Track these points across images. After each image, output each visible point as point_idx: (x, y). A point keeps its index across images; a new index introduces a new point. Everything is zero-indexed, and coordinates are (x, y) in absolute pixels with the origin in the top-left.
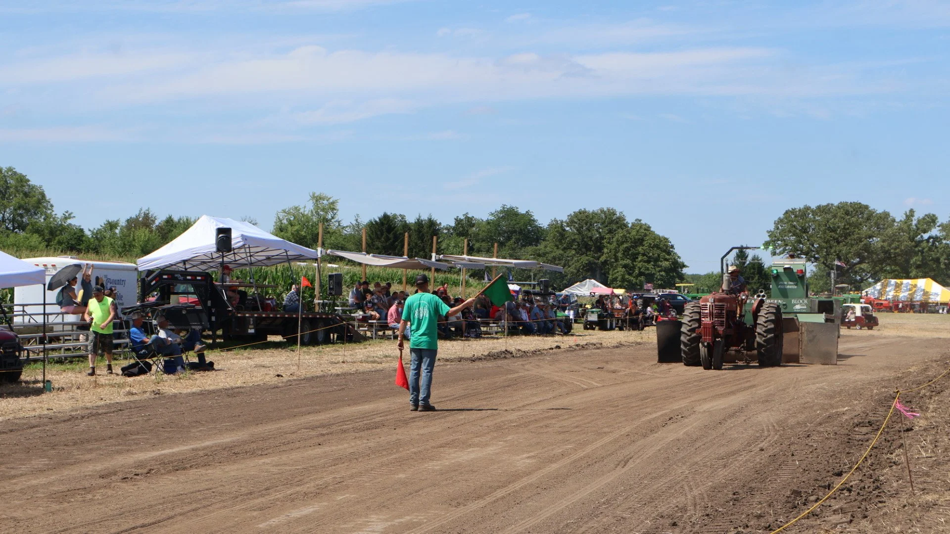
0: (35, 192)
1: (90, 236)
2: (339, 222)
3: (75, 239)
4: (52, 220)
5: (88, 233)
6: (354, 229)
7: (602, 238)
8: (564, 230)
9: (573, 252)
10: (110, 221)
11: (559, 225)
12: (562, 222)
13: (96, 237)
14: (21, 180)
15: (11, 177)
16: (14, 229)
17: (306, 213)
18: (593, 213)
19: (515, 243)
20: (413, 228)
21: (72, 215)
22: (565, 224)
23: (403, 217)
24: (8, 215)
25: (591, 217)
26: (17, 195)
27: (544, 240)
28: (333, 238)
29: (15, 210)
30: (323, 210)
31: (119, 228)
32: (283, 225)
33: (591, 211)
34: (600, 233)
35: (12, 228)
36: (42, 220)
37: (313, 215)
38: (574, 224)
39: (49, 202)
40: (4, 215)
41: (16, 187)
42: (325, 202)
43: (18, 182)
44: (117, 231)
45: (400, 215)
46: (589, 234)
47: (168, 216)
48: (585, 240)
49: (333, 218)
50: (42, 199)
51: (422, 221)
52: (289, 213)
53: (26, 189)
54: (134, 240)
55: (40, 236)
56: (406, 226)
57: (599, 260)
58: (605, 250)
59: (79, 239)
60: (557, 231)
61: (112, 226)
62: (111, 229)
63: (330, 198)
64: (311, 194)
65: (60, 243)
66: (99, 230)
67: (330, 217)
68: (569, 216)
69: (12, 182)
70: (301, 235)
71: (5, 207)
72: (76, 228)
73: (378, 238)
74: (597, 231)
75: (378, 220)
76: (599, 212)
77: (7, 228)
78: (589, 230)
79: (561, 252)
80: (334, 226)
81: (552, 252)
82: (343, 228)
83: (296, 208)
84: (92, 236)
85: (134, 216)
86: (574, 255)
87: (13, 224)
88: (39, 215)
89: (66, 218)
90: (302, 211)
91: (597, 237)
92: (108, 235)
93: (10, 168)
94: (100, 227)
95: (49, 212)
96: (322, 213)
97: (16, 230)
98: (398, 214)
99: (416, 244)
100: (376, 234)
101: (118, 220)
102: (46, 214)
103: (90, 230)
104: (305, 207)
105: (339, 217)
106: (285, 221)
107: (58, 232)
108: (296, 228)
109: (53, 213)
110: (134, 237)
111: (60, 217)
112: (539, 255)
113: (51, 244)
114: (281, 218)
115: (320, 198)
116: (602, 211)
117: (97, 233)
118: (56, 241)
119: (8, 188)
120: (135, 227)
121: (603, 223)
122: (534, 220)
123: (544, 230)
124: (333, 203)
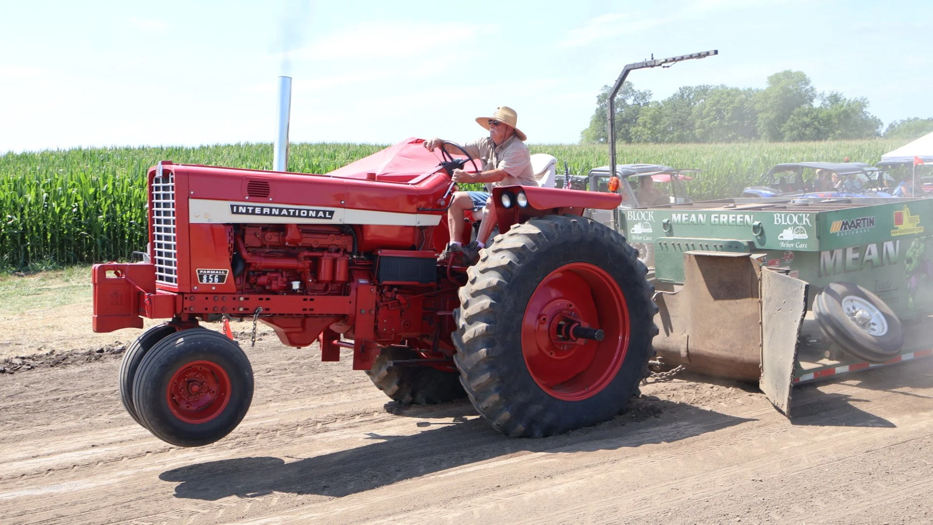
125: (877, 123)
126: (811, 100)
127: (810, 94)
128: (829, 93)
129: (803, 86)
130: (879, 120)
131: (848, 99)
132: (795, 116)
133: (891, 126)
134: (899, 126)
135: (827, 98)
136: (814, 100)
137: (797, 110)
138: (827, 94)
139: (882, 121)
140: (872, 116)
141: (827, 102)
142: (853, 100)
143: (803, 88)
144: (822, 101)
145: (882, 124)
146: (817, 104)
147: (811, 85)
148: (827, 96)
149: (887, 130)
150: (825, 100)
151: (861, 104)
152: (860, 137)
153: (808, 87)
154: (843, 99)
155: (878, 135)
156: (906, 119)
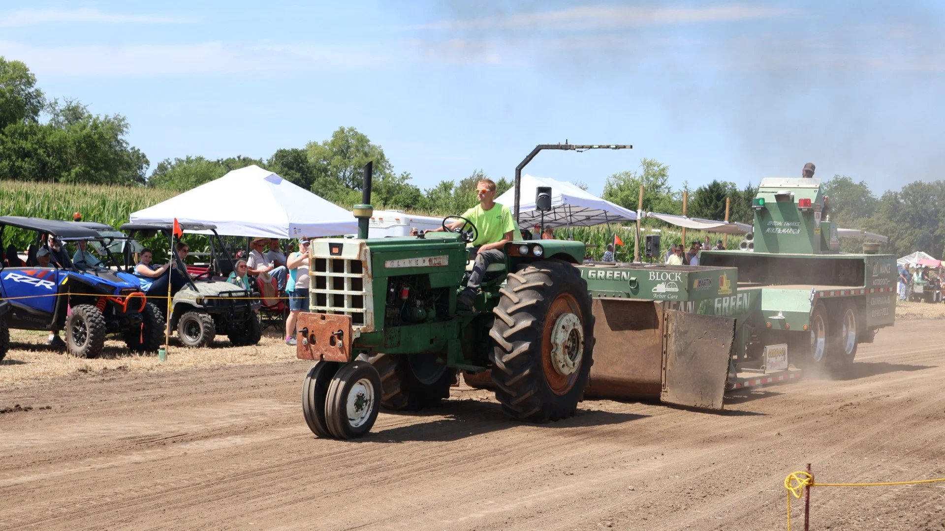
0: (374, 152)
1: (426, 196)
2: (670, 188)
3: (411, 198)
4: (390, 179)
5: (424, 193)
6: (683, 196)
7: (937, 211)
8: (898, 202)
9: (907, 225)
10: (445, 182)
11: (893, 197)
12: (896, 194)
13: (431, 197)
14: (362, 140)
15: (353, 136)
16: (354, 188)
17: (636, 179)
18: (929, 185)
19: (847, 214)
20: (743, 196)
21: (409, 176)
22: (899, 196)
23: (733, 185)
24: (348, 173)
25: (927, 190)
26: (357, 154)
27: (876, 212)
28: (661, 204)
29: (355, 169)
30: (654, 176)
31: (453, 189)
32: (613, 190)
33: (927, 183)
34: (935, 206)
35: (352, 187)
36: (381, 180)
37: (642, 181)
38: (908, 196)
39: (388, 162)
40: (344, 173)
41: (357, 146)
42: (656, 168)
43: (359, 142)
44: (452, 192)
45: (731, 183)
46: (925, 207)
47: (501, 179)
48: (920, 212)
49: (663, 184)
50: (381, 159)
51: (752, 190)
52: (619, 178)
53: (366, 149)
54: (468, 201)
55: (378, 194)
56: (735, 195)
57: (933, 233)
58: (940, 224)
59: (415, 198)
60: (890, 204)
61: (446, 187)
62: (445, 190)
63: (661, 165)
64: (643, 160)
65: (396, 202)
66: (434, 190)
67: (660, 183)
68: (903, 188)
69: (353, 142)
70: (631, 201)
71: (346, 166)
72: (413, 188)
73: (707, 206)
74: (933, 203)
75: (707, 187)
76: (936, 184)
77: (348, 186)
78: (924, 202)
79: (894, 224)
80: (663, 193)
81: (885, 224)
82: (673, 195)
83: (627, 173)
84: (428, 197)
85: (468, 178)
86: (907, 228)
87: (353, 183)
88: (378, 175)
89: (403, 178)
90: (632, 176)
91: (933, 211)
92: (442, 195)
93: (352, 128)
94: (435, 188)
95: (388, 172)
96: (652, 179)
97: (356, 188)
98: (728, 182)
99: (745, 212)
100: (706, 201)
101: (452, 182)
102: (385, 173)
103: (425, 190)
104: (636, 173)
105: (669, 183)
106: (615, 187)
107: (396, 192)
108: (626, 193)
109: (392, 173)
110: (467, 199)
111: (398, 177)
112: (871, 227)
113: (388, 202)
114: (611, 182)
115: (651, 164)
116: (939, 183)
117: (432, 194)
118: (393, 200)
119: (349, 147)
120: (468, 188)
121: (939, 196)
122: (868, 192)
123: (877, 202)
124: (664, 170)
125: (140, 160)
126: (36, 112)
127: (34, 101)
128: (66, 104)
129: (23, 87)
130: (144, 156)
131: (94, 116)
132: (7, 136)
133: (162, 167)
134: (173, 168)
135: (61, 111)
136: (41, 113)
137: (10, 128)
138: (62, 105)
139: (148, 158)
140: (132, 149)
141: (62, 118)
142: (102, 119)
143: (23, 90)
144: (52, 116)
145: (147, 162)
146: (44, 119)
147: (37, 86)
148: (62, 108)
149: (155, 174)
150: (58, 115)
151: (116, 127)
152: (112, 181)
153: (31, 90)
154: (86, 115)
155: (141, 180)
156: (184, 158)
